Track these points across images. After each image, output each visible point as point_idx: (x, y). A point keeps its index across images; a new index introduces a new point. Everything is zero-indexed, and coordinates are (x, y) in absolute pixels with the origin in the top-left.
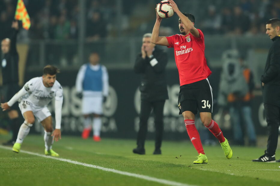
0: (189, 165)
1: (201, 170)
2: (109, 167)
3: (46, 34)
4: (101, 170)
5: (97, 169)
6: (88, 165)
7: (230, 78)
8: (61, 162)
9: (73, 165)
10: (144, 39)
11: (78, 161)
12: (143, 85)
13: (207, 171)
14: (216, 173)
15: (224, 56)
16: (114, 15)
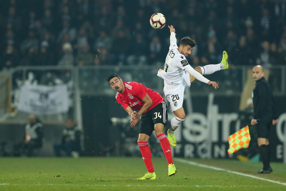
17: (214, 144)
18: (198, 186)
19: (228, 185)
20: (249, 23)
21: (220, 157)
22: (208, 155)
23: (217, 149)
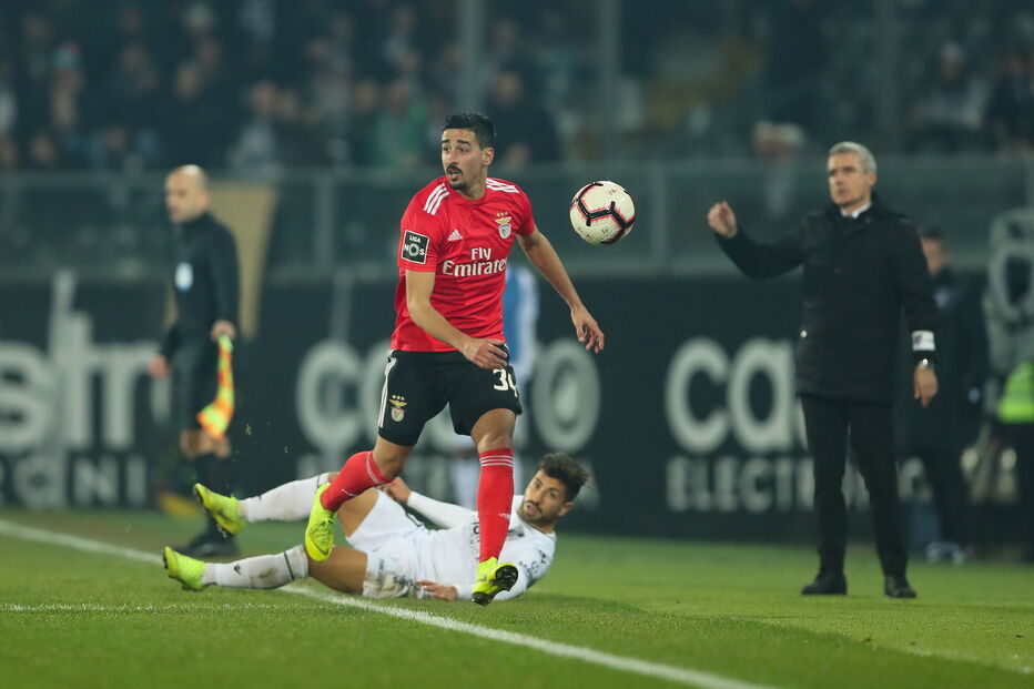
0: (867, 637)
1: (912, 655)
2: (568, 641)
3: (338, 148)
4: (541, 653)
5: (525, 649)
6: (493, 634)
7: (1011, 313)
8: (394, 619)
9: (437, 630)
10: (832, 163)
11: (456, 617)
12: (804, 334)
13: (933, 659)
14: (968, 665)
15: (999, 230)
16: (585, 76)
17: (73, 457)
18: (18, 608)
19: (128, 604)
20: (199, 17)
21: (97, 503)
22: (54, 495)
23: (86, 475)
